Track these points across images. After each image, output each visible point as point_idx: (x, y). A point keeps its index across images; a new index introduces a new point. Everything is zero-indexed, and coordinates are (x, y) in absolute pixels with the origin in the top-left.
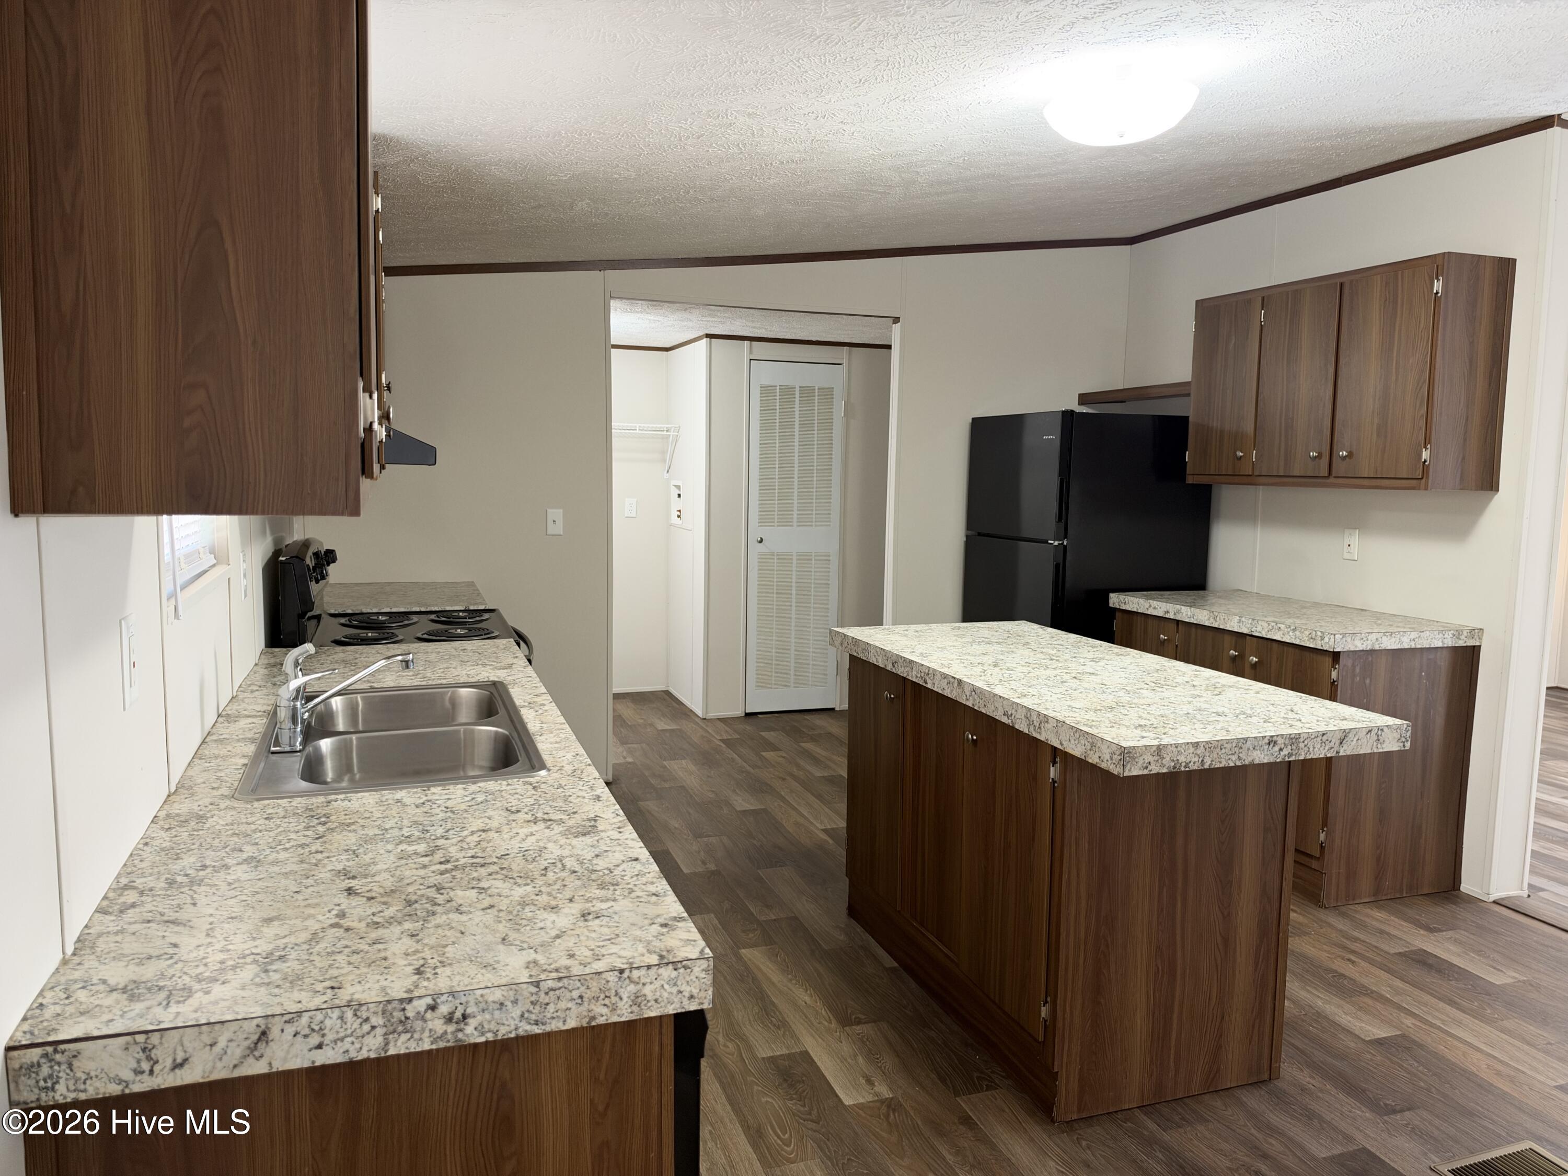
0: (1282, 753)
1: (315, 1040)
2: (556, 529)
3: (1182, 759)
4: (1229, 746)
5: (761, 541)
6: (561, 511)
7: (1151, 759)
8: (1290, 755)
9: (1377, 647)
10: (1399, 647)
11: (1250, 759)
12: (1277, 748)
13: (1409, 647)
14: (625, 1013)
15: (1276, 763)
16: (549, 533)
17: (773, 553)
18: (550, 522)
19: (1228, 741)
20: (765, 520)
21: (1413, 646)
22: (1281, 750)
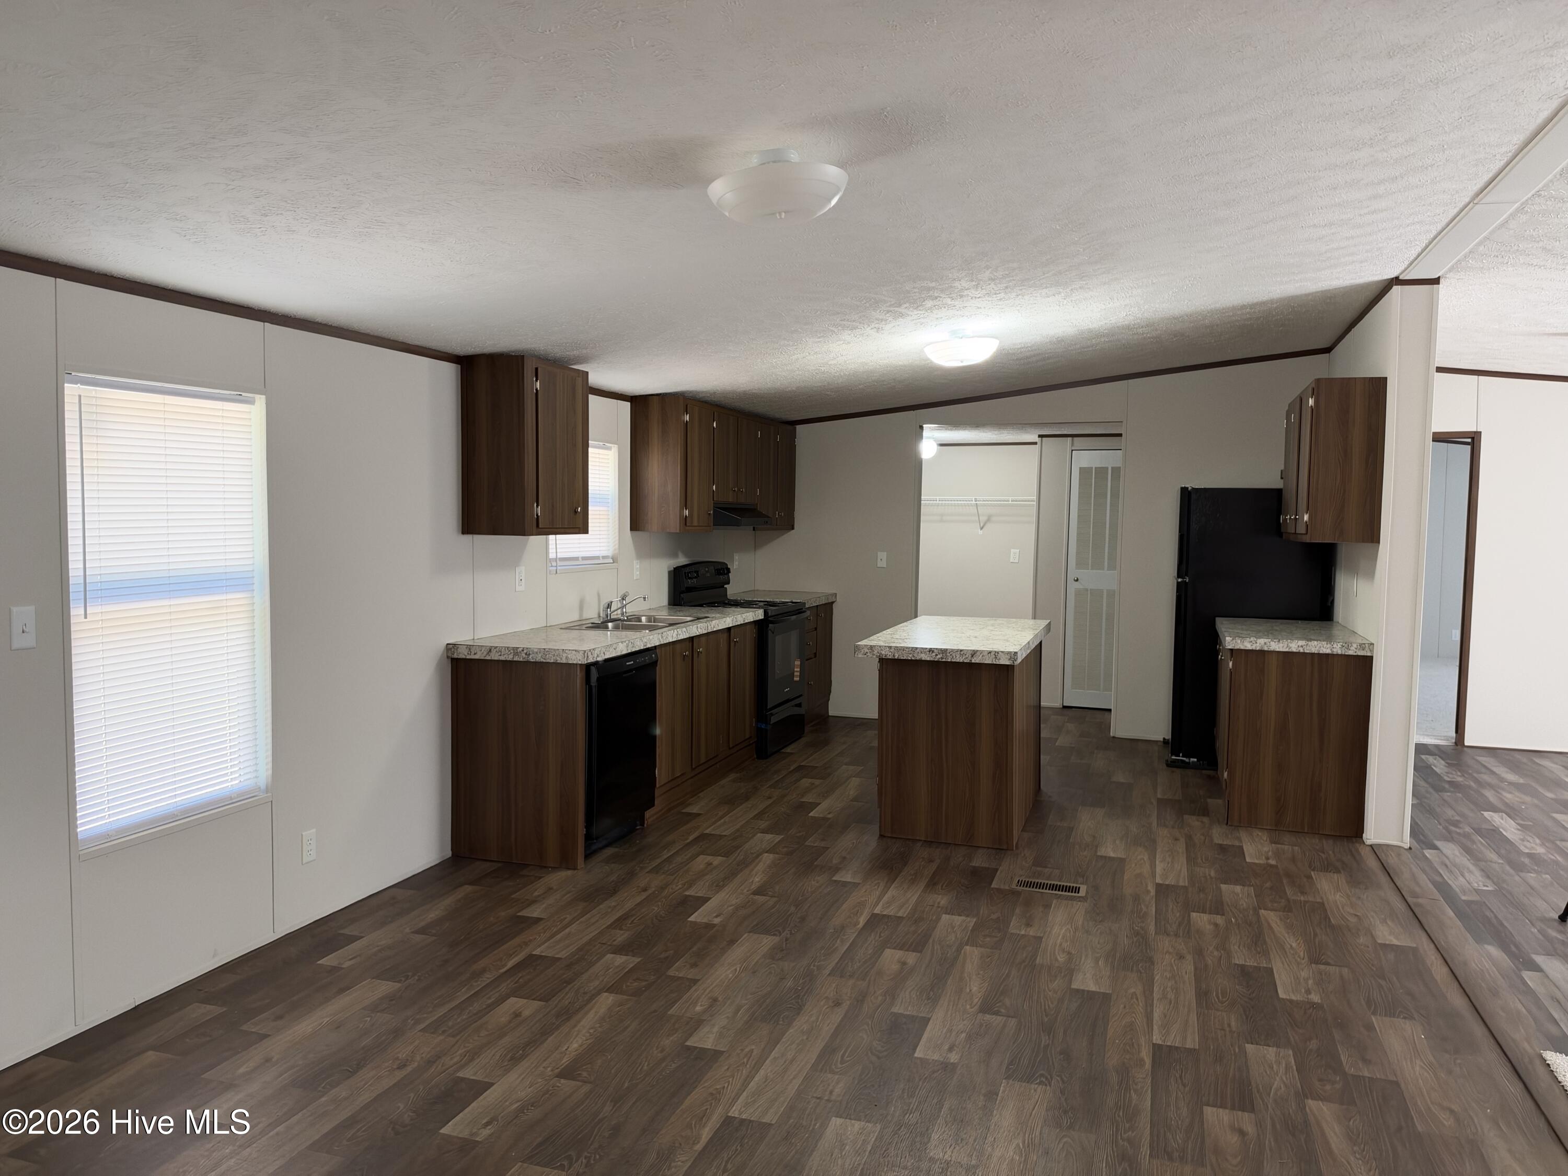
0: (938, 657)
1: (499, 654)
2: (882, 563)
3: (883, 653)
4: (907, 650)
5: (1077, 580)
6: (885, 553)
7: (868, 651)
8: (942, 658)
9: (1266, 649)
10: (1287, 650)
11: (920, 657)
12: (934, 654)
13: (1298, 651)
14: (564, 661)
15: (934, 661)
16: (878, 566)
17: (1087, 590)
18: (879, 560)
19: (907, 648)
20: (1080, 564)
21: (1302, 651)
22: (936, 655)
